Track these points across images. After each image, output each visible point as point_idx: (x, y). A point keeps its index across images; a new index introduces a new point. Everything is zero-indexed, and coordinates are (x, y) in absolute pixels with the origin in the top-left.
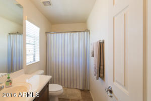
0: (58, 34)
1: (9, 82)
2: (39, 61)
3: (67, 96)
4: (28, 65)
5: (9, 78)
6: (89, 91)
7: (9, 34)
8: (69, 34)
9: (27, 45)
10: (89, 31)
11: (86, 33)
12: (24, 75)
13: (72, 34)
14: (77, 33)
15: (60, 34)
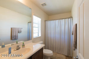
0: (51, 21)
1: (23, 45)
2: (40, 36)
3: (56, 58)
4: (34, 38)
5: (23, 43)
6: (72, 57)
7: (28, 23)
8: (58, 20)
9: (34, 28)
10: (72, 17)
11: (69, 19)
12: (32, 43)
13: (60, 20)
14: (64, 20)
15: (53, 21)
